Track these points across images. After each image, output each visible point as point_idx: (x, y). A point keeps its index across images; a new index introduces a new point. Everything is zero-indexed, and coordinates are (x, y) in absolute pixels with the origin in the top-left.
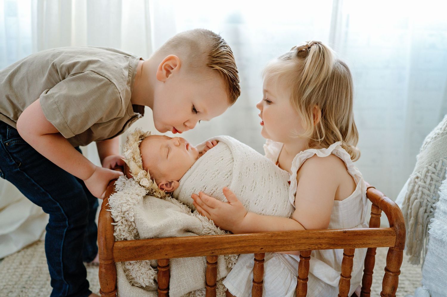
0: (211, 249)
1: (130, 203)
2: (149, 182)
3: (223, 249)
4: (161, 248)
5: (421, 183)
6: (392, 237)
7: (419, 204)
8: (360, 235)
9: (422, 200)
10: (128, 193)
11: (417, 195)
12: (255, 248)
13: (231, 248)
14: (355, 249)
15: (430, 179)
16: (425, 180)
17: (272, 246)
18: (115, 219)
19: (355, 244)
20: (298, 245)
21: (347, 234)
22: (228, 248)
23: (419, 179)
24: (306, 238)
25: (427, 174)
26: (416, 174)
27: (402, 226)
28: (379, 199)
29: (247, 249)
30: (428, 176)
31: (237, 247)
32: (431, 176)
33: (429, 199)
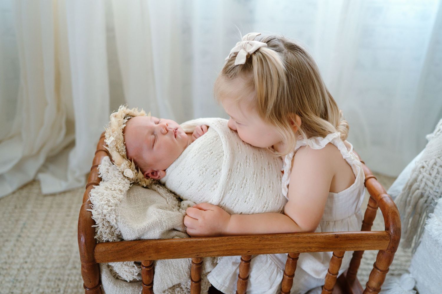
0: (197, 252)
1: (110, 204)
2: (133, 173)
3: (209, 252)
4: (144, 252)
5: (426, 175)
6: (386, 241)
7: (419, 194)
8: (352, 240)
9: (424, 191)
10: (110, 188)
11: (419, 186)
12: (241, 251)
13: (217, 251)
14: (345, 252)
15: (436, 172)
16: (431, 172)
17: (260, 249)
18: (95, 220)
19: (346, 248)
20: (287, 248)
21: (339, 239)
22: (214, 251)
23: (424, 169)
24: (295, 243)
25: (434, 166)
26: (423, 163)
27: (398, 231)
28: (379, 195)
29: (233, 252)
30: (434, 168)
31: (223, 250)
32: (438, 169)
33: (431, 191)
